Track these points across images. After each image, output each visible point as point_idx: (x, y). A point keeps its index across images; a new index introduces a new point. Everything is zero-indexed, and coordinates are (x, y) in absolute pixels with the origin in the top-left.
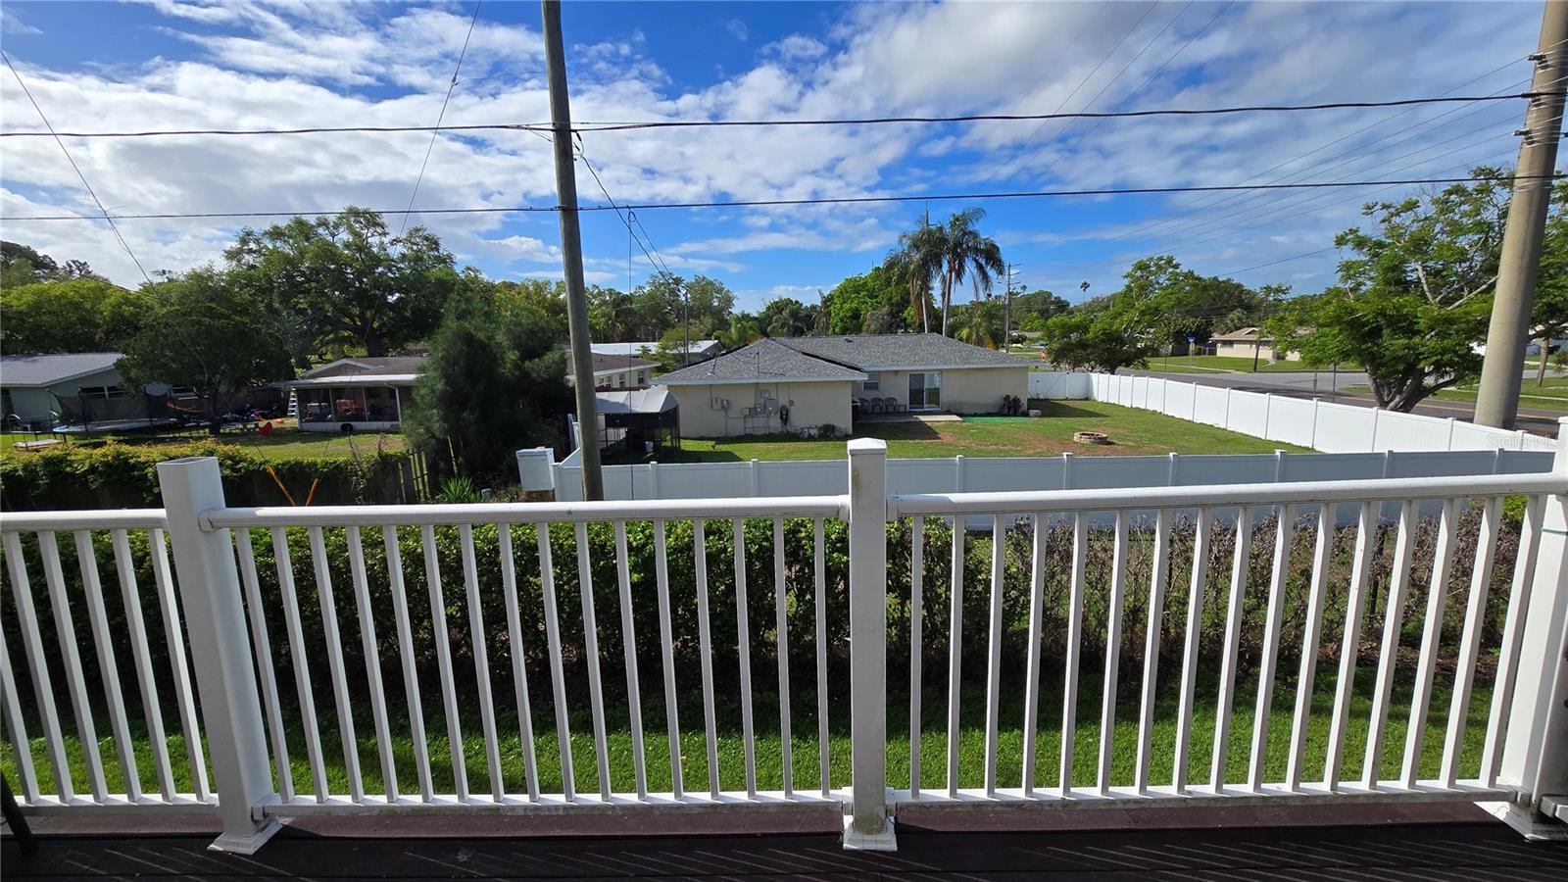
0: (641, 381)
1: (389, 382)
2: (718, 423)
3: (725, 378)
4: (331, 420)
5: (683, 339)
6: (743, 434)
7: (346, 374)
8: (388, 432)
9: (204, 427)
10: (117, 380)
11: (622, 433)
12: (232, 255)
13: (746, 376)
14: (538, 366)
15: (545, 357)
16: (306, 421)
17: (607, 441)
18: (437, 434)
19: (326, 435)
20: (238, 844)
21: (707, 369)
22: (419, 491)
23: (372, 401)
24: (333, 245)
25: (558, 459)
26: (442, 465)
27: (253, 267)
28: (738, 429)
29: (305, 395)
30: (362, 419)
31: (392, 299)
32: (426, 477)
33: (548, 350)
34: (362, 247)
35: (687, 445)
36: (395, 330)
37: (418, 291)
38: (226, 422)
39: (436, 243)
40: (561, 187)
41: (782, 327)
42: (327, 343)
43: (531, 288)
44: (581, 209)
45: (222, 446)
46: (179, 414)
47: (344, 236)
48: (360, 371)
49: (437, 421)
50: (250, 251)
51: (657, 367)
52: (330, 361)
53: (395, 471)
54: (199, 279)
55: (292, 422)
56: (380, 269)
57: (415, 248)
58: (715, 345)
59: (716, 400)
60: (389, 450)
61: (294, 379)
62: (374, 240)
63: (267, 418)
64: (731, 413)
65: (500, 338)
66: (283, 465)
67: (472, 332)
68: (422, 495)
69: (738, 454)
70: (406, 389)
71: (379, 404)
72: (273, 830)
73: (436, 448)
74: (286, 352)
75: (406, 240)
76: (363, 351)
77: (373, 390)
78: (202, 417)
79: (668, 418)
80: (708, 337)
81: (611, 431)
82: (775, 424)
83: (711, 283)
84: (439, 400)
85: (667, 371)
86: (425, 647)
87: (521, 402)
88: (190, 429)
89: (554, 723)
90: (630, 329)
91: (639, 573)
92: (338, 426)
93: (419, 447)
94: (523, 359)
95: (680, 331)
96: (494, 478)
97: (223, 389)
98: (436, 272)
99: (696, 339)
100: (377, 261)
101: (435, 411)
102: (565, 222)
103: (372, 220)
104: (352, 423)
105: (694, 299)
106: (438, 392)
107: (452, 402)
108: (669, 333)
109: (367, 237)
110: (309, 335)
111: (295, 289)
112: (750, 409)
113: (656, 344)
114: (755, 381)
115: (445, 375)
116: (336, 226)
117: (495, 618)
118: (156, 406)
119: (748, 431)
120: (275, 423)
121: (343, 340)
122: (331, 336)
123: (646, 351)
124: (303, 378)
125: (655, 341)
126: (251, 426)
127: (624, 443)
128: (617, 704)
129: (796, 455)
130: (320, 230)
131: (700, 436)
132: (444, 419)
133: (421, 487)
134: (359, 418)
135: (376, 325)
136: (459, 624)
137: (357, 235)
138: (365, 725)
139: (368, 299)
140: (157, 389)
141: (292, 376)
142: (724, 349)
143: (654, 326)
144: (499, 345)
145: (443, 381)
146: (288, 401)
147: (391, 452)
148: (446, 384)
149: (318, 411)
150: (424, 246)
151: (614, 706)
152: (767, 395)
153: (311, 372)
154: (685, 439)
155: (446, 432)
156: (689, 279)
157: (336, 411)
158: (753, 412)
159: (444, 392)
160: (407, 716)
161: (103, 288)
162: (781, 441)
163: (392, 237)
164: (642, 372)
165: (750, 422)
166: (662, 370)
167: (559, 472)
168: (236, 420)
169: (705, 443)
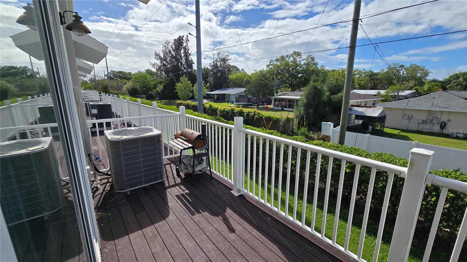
0: (374, 104)
1: (294, 98)
2: (405, 124)
3: (413, 106)
4: (279, 107)
5: (397, 89)
6: (416, 130)
7: (285, 96)
8: (291, 111)
9: (256, 106)
10: (244, 94)
11: (361, 122)
12: (268, 66)
13: (425, 107)
14: (335, 97)
15: (338, 94)
16: (275, 106)
17: (354, 124)
18: (302, 114)
19: (278, 111)
20: (235, 193)
21: (404, 103)
22: (294, 129)
23: (289, 103)
24: (288, 62)
25: (334, 127)
26: (301, 123)
27: (271, 69)
28: (415, 127)
29: (276, 100)
30: (286, 107)
31: (299, 76)
32: (297, 125)
33: (339, 92)
34: (295, 62)
35: (386, 130)
36: (299, 84)
37: (306, 73)
38: (260, 105)
39: (314, 59)
40: (351, 40)
41: (458, 85)
42: (283, 87)
43: (341, 71)
44: (357, 46)
45: (257, 110)
46: (252, 102)
47: (292, 59)
48: (288, 95)
49: (302, 111)
50: (271, 65)
51: (382, 100)
52: (283, 92)
53: (290, 122)
54: (261, 72)
55: (271, 106)
56: (298, 68)
57: (308, 61)
58: (413, 93)
59: (406, 115)
60: (289, 117)
61: (274, 96)
62: (298, 60)
63: (267, 105)
64: (411, 121)
65: (325, 88)
66: (267, 117)
67: (317, 86)
68: (295, 129)
69: (411, 138)
70: (297, 100)
71: (290, 104)
72: (240, 194)
73: (301, 118)
74: (274, 89)
75: (306, 59)
76: (290, 90)
77: (290, 100)
78: (256, 103)
79: (381, 119)
80: (411, 89)
81: (356, 121)
82: (437, 128)
83: (418, 67)
84: (304, 105)
85: (387, 101)
86: (285, 168)
87: (327, 108)
88: (254, 106)
89: (312, 202)
90: (375, 85)
91: (349, 169)
92: (280, 108)
93: (296, 117)
94: (330, 95)
95: (398, 86)
96: (314, 129)
97: (260, 97)
98: (313, 68)
99: (403, 90)
100: (298, 65)
101: (302, 108)
102: (350, 51)
103: (298, 54)
104: (284, 108)
105: (407, 73)
106: (304, 103)
107: (307, 106)
108: (392, 87)
109: (297, 59)
110: (279, 85)
111: (279, 73)
112: (423, 120)
113: (385, 91)
114: (429, 109)
115: (307, 98)
116: (290, 57)
117: (303, 168)
118: (249, 100)
119: (419, 129)
120: (269, 106)
121: (286, 87)
122: (284, 86)
123: (379, 93)
124: (276, 96)
125: (384, 89)
126: (264, 106)
127: (361, 125)
128: (333, 206)
129: (444, 144)
130: (286, 58)
131: (394, 127)
132: (304, 110)
133: (295, 127)
134: (285, 107)
135: (294, 83)
136: (294, 166)
137: (294, 59)
138: (270, 182)
139: (294, 76)
140: (250, 96)
141: (273, 95)
142: (418, 94)
143: (386, 84)
144: (324, 90)
145: (306, 100)
146: (272, 101)
147: (290, 117)
148: (307, 100)
149: (277, 104)
150: (310, 60)
151: (332, 206)
152: (435, 116)
153: (278, 94)
154: (387, 128)
155: (304, 114)
156: (407, 65)
157: (281, 105)
158: (424, 122)
159: (306, 103)
160: (278, 184)
161: (246, 75)
162: (437, 136)
163: (302, 59)
164: (375, 101)
165: (421, 126)
166: (383, 101)
167: (334, 131)
168: (262, 105)
169: (396, 131)
